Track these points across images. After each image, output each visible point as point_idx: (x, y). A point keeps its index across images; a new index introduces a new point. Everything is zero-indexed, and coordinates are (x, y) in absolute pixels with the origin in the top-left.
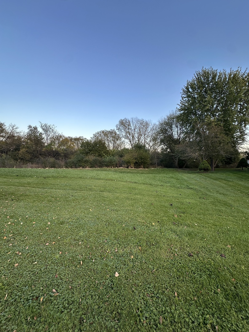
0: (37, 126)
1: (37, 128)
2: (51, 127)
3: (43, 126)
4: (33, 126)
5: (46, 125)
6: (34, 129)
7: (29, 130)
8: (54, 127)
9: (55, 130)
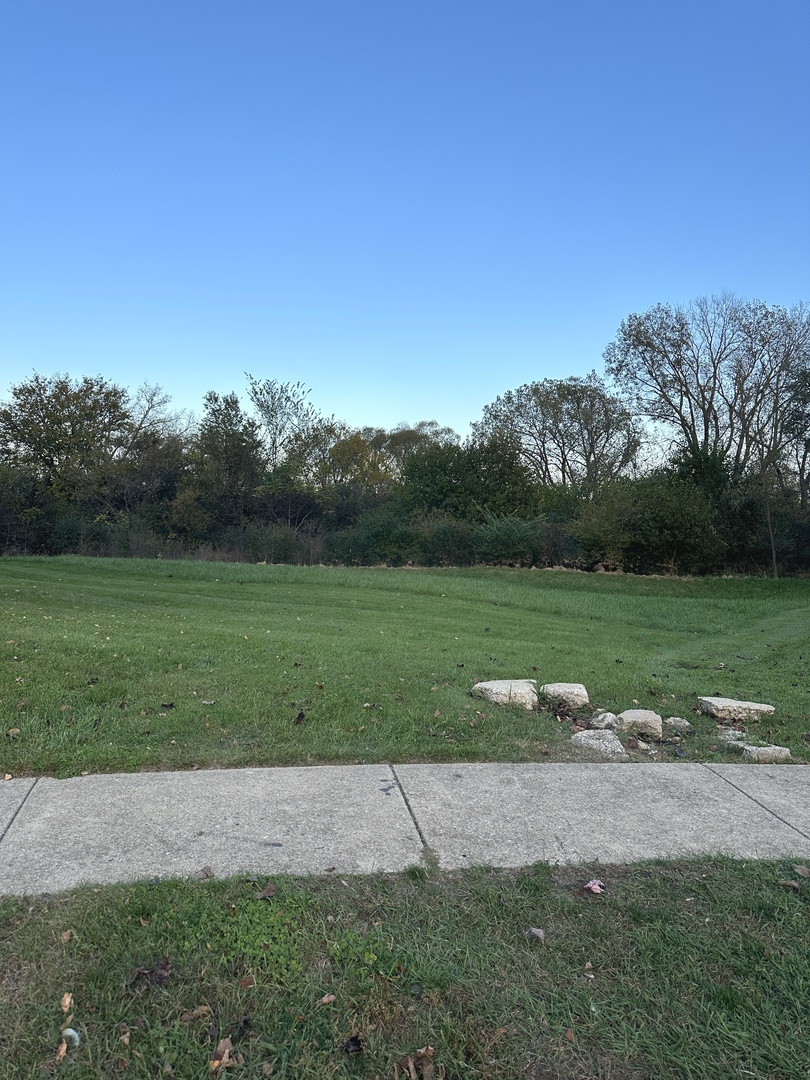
0: (238, 395)
1: (236, 402)
2: (290, 394)
3: (258, 390)
4: (223, 393)
5: (269, 388)
6: (226, 408)
7: (207, 411)
8: (299, 391)
9: (306, 406)
